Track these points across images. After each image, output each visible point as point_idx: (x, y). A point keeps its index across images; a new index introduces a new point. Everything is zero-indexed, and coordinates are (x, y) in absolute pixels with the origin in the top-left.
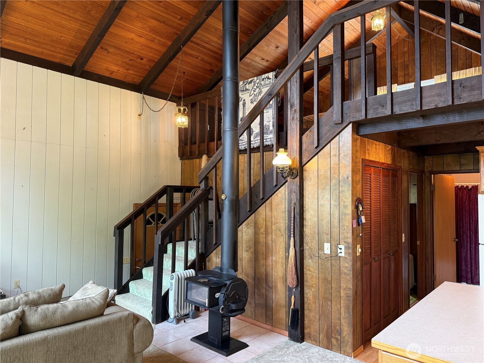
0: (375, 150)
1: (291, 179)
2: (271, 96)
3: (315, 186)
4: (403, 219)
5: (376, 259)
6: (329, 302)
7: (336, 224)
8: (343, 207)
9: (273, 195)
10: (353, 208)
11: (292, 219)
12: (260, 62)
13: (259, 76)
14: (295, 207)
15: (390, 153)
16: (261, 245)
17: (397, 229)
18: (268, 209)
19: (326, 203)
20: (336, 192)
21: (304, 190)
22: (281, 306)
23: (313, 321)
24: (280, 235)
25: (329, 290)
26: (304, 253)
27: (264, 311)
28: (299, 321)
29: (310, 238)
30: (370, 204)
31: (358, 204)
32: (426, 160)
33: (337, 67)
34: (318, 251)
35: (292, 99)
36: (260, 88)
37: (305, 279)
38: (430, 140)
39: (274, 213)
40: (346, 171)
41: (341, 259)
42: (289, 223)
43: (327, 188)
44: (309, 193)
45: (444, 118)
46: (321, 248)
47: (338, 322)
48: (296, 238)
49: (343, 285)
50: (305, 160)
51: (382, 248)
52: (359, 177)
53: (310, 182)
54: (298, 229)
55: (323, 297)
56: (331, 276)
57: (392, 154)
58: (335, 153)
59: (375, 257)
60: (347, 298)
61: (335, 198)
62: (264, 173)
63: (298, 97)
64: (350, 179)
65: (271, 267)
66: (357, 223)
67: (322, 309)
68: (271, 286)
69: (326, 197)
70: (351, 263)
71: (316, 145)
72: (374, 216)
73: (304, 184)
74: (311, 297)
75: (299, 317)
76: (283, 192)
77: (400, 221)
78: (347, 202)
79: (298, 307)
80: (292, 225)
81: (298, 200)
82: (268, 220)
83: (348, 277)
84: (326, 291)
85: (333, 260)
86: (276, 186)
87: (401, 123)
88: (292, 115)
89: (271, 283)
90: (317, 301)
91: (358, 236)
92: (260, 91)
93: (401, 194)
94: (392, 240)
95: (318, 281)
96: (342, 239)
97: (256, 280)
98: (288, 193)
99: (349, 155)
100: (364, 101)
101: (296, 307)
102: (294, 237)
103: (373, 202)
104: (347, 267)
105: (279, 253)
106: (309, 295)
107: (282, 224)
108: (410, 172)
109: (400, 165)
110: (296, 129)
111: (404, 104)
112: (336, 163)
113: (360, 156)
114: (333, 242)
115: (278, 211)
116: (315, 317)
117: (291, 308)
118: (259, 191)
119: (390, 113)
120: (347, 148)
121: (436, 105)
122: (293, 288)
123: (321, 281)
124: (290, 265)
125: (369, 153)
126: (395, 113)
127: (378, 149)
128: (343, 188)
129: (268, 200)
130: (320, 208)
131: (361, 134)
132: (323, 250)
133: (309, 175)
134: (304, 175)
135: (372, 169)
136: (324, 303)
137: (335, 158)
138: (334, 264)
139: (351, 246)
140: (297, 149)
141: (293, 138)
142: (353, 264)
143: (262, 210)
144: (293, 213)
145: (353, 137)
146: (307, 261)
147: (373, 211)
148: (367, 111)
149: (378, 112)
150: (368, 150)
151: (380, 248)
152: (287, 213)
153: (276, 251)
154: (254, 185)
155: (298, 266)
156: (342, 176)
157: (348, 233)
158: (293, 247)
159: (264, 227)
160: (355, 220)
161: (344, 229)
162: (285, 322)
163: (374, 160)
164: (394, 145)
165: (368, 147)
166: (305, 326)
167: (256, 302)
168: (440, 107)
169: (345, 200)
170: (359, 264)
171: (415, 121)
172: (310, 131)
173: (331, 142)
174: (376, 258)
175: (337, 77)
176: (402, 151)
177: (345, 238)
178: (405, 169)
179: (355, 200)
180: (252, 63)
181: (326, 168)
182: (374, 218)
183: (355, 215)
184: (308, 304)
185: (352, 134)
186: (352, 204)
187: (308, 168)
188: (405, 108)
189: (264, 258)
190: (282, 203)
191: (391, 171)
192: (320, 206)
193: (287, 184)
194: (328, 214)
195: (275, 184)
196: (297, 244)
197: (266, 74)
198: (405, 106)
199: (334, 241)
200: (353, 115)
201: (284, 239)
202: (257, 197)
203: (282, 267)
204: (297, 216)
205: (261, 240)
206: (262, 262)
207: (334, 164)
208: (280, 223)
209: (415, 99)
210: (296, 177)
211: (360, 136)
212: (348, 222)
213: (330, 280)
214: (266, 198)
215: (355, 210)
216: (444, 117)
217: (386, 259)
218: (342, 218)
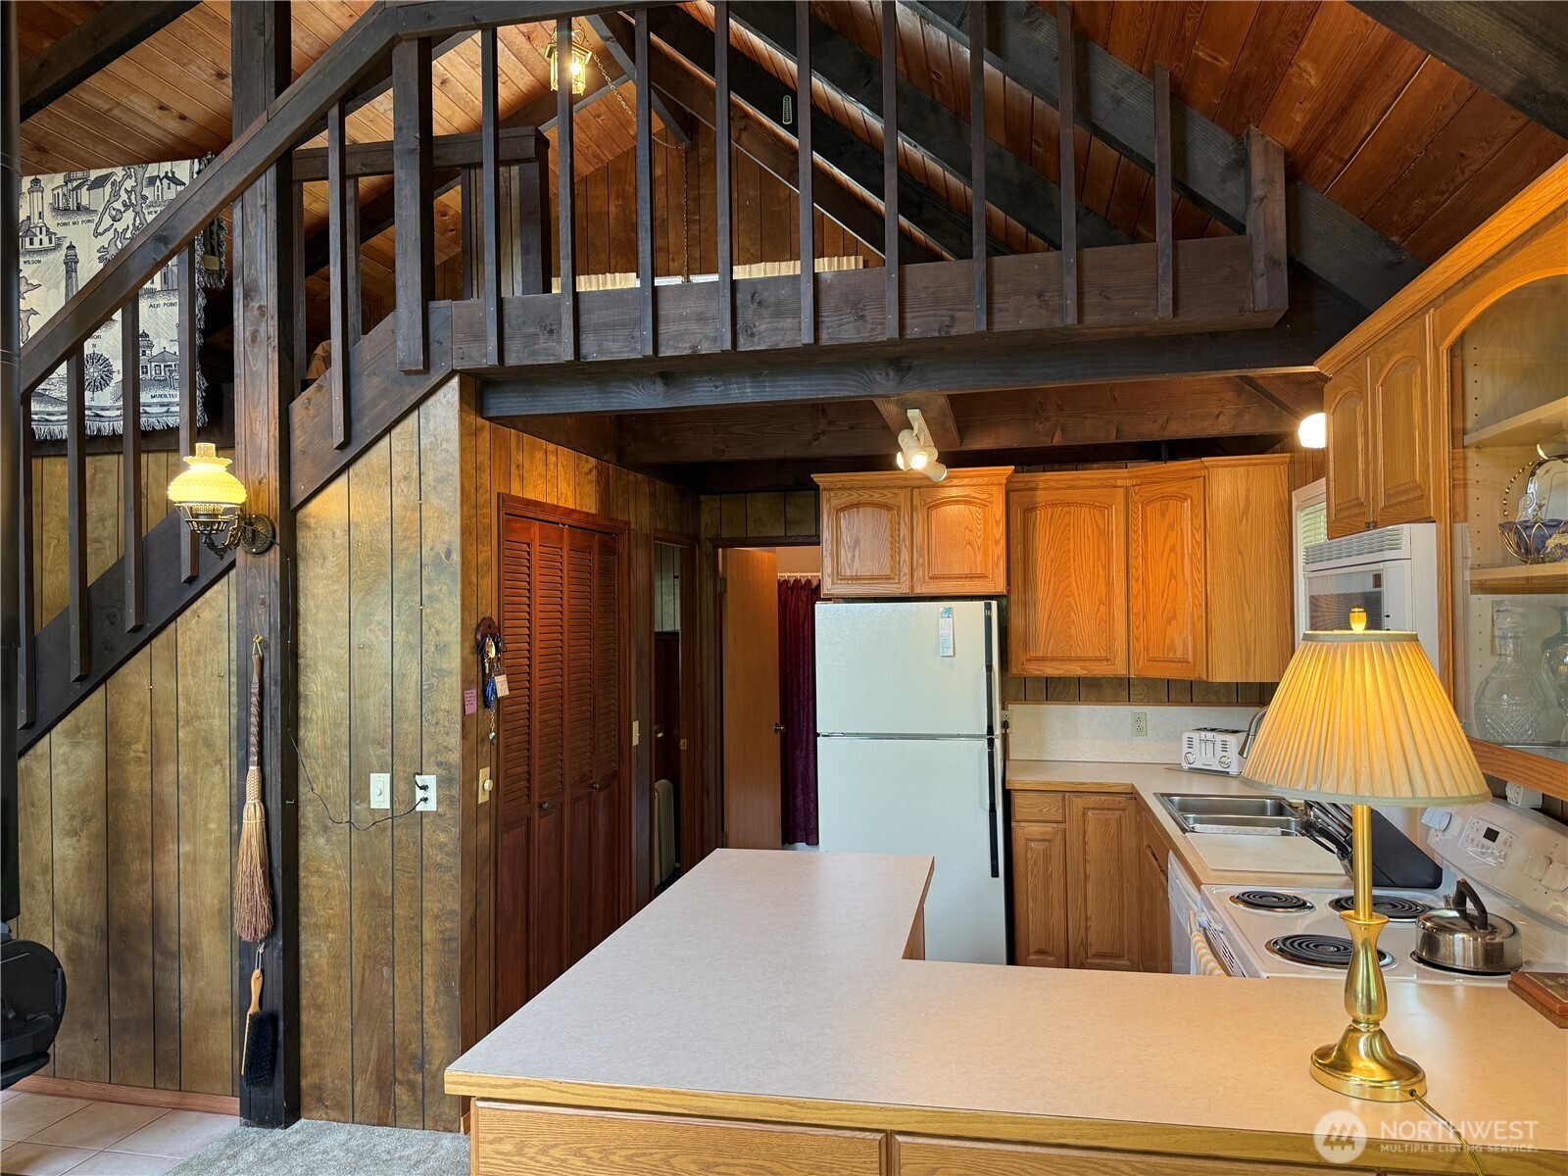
0: (541, 469)
1: (249, 557)
2: (166, 244)
3: (338, 582)
4: (633, 679)
5: (546, 805)
6: (385, 969)
7: (412, 707)
8: (433, 649)
9: (183, 616)
10: (467, 651)
11: (254, 699)
12: (152, 117)
13: (136, 167)
14: (266, 655)
15: (592, 482)
16: (132, 806)
17: (617, 710)
18: (160, 667)
19: (378, 637)
20: (412, 601)
21: (301, 595)
22: (212, 1014)
23: (333, 1041)
24: (210, 761)
25: (385, 928)
26: (299, 815)
27: (147, 1044)
28: (281, 1053)
29: (320, 761)
30: (529, 636)
31: (484, 637)
32: (703, 505)
33: (405, 181)
34: (348, 803)
35: (250, 268)
36: (138, 209)
37: (302, 904)
38: (701, 449)
39: (187, 681)
40: (444, 529)
41: (424, 820)
42: (244, 714)
43: (382, 586)
44: (317, 607)
45: (716, 387)
46: (359, 791)
47: (415, 1027)
48: (268, 769)
49: (431, 905)
50: (300, 490)
51: (567, 770)
52: (488, 552)
53: (322, 567)
54: (276, 734)
55: (365, 955)
56: (390, 882)
57: (598, 482)
58: (408, 470)
59: (542, 800)
60: (444, 944)
61: (408, 619)
62: (144, 534)
63: (274, 264)
64: (456, 557)
65: (173, 880)
66: (481, 699)
67: (361, 996)
68: (175, 948)
69: (378, 618)
70: (456, 831)
71: (339, 438)
72: (542, 674)
73: (301, 574)
74: (324, 961)
75: (281, 1037)
76: (222, 601)
77: (625, 686)
78: (446, 634)
79: (277, 1004)
80: (254, 720)
81: (276, 632)
82: (159, 707)
83: (447, 877)
84: (375, 933)
85: (400, 828)
86: (191, 580)
87: (608, 390)
88: (252, 325)
89: (175, 937)
90: (345, 973)
91: (483, 740)
92: (138, 222)
93: (630, 607)
94: (601, 745)
95: (348, 904)
96: (430, 755)
97: (113, 936)
98: (238, 607)
99: (451, 478)
100: (493, 309)
101: (268, 1007)
102: (261, 764)
103: (537, 629)
104: (446, 845)
105: (206, 825)
106: (316, 955)
107: (216, 722)
108: (656, 538)
109: (626, 519)
110: (264, 376)
111: (610, 332)
112: (411, 503)
113: (491, 486)
114: (401, 768)
115: (202, 672)
116: (337, 1027)
117: (251, 1011)
118: (123, 601)
119: (568, 355)
120: (444, 455)
121: (694, 348)
122: (255, 944)
123: (357, 903)
124: (243, 866)
125: (522, 478)
126: (585, 358)
127: (552, 467)
128: (436, 589)
129: (163, 636)
130: (356, 655)
131: (492, 414)
132: (367, 798)
133: (316, 541)
134: (300, 541)
135: (536, 526)
136: (367, 974)
137: (409, 487)
138: (404, 838)
139: (457, 774)
140: (272, 446)
141: (255, 408)
142: (464, 834)
143: (134, 673)
144: (255, 679)
145: (462, 423)
146: (310, 841)
147: (537, 660)
148: (506, 342)
149: (536, 347)
150: (518, 466)
151: (560, 770)
152: (234, 679)
153: (194, 818)
154: (102, 580)
155: (275, 865)
156: (432, 549)
157: (447, 734)
158: (257, 801)
159: (144, 735)
160: (475, 691)
161: (437, 723)
162: (227, 1067)
163: (541, 499)
164: (605, 458)
165: (517, 457)
166: (302, 1064)
167: (114, 1017)
168: (703, 352)
169: (439, 626)
170: (485, 829)
171: (643, 387)
172: (320, 388)
173: (394, 432)
174: (545, 802)
175: (406, 216)
176: (631, 478)
177: (438, 751)
178: (641, 530)
179: (475, 626)
180: (116, 112)
181: (376, 519)
182: (542, 681)
183: (474, 673)
184: (314, 988)
185: (461, 410)
186: (463, 641)
187: (315, 517)
188: (614, 346)
189: (144, 852)
190: (216, 642)
191: (597, 535)
192: (357, 650)
193: (233, 573)
194: (385, 675)
195: (186, 574)
196: (274, 789)
197: (162, 164)
198: (614, 341)
199: (405, 765)
200: (460, 348)
201: (224, 773)
202: (112, 623)
203: (216, 875)
204: (273, 688)
205: (134, 786)
206: (136, 866)
207: (405, 508)
208: (211, 716)
209: (637, 322)
210: (268, 549)
211: (490, 419)
212: (449, 696)
213: (390, 894)
214: (150, 627)
215: (473, 659)
216: (719, 383)
217: (581, 803)
218: (431, 686)
